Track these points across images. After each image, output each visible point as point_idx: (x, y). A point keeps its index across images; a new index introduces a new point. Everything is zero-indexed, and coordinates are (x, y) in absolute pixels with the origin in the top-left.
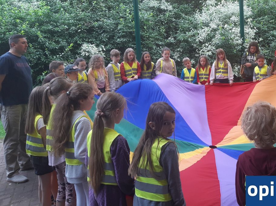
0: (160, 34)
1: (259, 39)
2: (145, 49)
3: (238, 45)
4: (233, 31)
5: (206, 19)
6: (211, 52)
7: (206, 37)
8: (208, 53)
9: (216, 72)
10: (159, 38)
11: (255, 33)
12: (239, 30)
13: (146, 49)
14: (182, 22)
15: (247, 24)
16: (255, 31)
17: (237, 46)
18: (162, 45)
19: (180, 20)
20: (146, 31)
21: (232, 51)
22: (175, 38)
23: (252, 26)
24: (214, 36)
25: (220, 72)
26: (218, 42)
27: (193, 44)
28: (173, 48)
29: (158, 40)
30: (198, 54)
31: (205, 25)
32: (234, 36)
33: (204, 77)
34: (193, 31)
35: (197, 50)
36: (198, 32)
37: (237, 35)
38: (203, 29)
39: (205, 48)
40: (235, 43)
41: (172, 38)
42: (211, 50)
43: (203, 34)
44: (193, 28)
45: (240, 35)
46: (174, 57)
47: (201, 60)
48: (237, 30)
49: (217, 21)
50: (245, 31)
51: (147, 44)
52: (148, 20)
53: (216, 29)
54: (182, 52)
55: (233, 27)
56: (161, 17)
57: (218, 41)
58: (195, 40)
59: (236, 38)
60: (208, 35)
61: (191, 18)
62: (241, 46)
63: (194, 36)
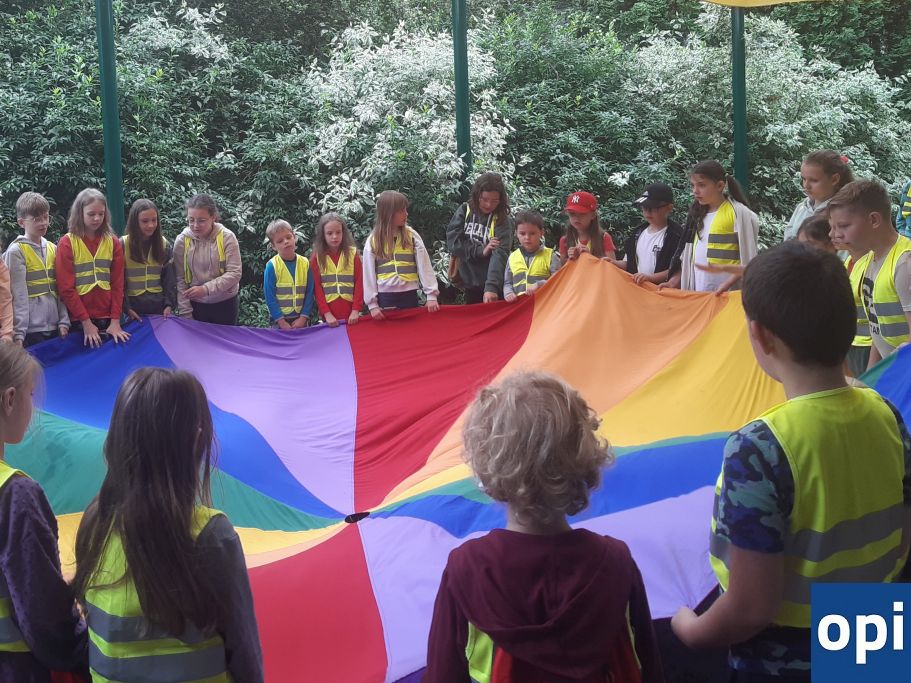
0: (187, 141)
1: (519, 160)
2: (137, 192)
3: (448, 178)
4: (433, 130)
5: (343, 90)
6: (358, 203)
7: (344, 150)
8: (347, 206)
9: (378, 271)
10: (183, 154)
11: (507, 138)
12: (453, 127)
13: (140, 191)
14: (263, 99)
15: (480, 109)
16: (506, 131)
17: (447, 184)
18: (194, 178)
19: (256, 93)
20: (142, 131)
21: (431, 198)
22: (238, 154)
23: (495, 116)
24: (369, 149)
25: (391, 269)
26: (383, 169)
27: (298, 175)
28: (233, 188)
29: (180, 159)
30: (314, 209)
31: (340, 112)
32: (437, 150)
33: (339, 285)
34: (299, 131)
35: (312, 194)
36: (317, 134)
37: (446, 144)
38: (332, 122)
39: (338, 187)
40: (441, 172)
41: (229, 153)
42: (360, 193)
43: (331, 140)
44: (300, 121)
45: (456, 143)
46: (234, 219)
47: (326, 230)
48: (447, 128)
49: (378, 98)
50: (472, 133)
51: (143, 174)
52: (146, 94)
53: (375, 126)
54: (262, 203)
55: (433, 118)
56: (192, 84)
57: (383, 165)
58: (305, 161)
59: (442, 156)
60: (349, 143)
61: (291, 88)
62: (459, 183)
63: (302, 146)
